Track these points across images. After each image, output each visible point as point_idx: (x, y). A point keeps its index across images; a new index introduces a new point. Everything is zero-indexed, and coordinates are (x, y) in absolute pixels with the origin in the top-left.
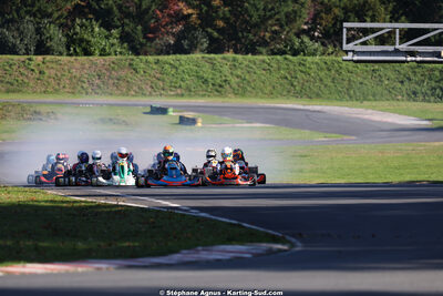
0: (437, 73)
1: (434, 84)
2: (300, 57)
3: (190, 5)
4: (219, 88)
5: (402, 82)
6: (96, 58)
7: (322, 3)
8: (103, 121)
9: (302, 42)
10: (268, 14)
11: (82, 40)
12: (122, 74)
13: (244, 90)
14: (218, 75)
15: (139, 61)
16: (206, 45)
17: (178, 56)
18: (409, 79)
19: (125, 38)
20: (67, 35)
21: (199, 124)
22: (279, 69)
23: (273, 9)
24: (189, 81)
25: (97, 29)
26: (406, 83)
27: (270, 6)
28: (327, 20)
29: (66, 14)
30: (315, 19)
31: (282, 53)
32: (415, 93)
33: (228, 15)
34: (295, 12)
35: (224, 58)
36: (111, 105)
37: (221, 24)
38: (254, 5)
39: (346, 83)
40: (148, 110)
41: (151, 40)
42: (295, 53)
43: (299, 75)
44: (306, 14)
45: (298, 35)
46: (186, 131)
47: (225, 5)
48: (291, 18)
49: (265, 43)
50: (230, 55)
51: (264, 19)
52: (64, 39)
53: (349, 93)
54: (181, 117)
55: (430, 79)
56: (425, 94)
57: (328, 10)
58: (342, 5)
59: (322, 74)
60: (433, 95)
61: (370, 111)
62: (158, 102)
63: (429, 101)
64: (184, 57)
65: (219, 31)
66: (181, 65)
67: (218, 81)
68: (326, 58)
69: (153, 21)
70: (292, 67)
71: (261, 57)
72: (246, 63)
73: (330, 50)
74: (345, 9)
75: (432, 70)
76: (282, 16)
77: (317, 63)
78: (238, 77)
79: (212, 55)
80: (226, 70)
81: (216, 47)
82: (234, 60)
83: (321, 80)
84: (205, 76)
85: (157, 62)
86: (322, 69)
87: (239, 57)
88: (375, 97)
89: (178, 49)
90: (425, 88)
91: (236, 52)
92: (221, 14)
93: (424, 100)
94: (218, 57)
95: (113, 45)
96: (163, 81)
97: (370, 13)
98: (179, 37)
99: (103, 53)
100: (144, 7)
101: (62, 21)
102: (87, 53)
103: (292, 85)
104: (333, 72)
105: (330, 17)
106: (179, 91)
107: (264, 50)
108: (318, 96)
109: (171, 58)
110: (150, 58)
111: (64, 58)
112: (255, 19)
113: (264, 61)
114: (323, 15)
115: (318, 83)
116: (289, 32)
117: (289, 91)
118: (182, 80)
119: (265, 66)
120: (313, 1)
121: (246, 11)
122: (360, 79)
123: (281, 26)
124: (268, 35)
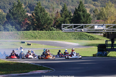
0: (80, 34)
1: (79, 36)
2: (52, 31)
3: (29, 20)
4: (35, 38)
5: (73, 36)
6: (10, 32)
7: (56, 20)
8: (12, 45)
9: (52, 28)
11: (7, 28)
12: (15, 35)
13: (41, 38)
14: (35, 35)
15: (19, 32)
16: (32, 29)
17: (27, 31)
18: (74, 35)
19: (16, 28)
20: (4, 27)
21: (31, 45)
22: (48, 34)
23: (46, 21)
24: (29, 36)
25: (10, 26)
28: (57, 24)
29: (4, 23)
30: (55, 23)
31: (48, 30)
32: (75, 38)
33: (37, 23)
36: (13, 41)
37: (36, 25)
38: (42, 21)
39: (61, 36)
40: (21, 42)
41: (21, 28)
42: (51, 30)
43: (52, 35)
44: (53, 22)
45: (51, 27)
47: (36, 21)
48: (50, 23)
49: (44, 29)
50: (38, 31)
51: (44, 24)
52: (3, 28)
53: (62, 38)
54: (28, 44)
56: (77, 38)
57: (57, 21)
59: (56, 35)
60: (79, 38)
61: (66, 42)
62: (23, 41)
64: (28, 31)
65: (35, 26)
66: (27, 33)
69: (22, 24)
71: (44, 31)
73: (58, 30)
74: (61, 21)
76: (48, 23)
77: (55, 32)
78: (39, 35)
79: (34, 31)
80: (37, 34)
81: (34, 29)
82: (38, 32)
84: (32, 35)
85: (23, 33)
86: (56, 34)
87: (39, 31)
88: (67, 39)
89: (27, 30)
91: (39, 30)
92: (35, 23)
93: (77, 40)
94: (35, 31)
95: (13, 29)
96: (24, 36)
97: (66, 22)
98: (27, 27)
99: (11, 31)
100: (20, 21)
101: (3, 24)
102: (8, 31)
105: (58, 23)
106: (27, 38)
107: (44, 30)
108: (56, 39)
109: (25, 32)
110: (21, 32)
111: (4, 32)
112: (43, 24)
115: (56, 36)
116: (50, 26)
117: (50, 38)
118: (28, 36)
119: (45, 33)
120: (55, 20)
121: (41, 22)
122: (64, 36)
123: (48, 25)
124: (45, 27)
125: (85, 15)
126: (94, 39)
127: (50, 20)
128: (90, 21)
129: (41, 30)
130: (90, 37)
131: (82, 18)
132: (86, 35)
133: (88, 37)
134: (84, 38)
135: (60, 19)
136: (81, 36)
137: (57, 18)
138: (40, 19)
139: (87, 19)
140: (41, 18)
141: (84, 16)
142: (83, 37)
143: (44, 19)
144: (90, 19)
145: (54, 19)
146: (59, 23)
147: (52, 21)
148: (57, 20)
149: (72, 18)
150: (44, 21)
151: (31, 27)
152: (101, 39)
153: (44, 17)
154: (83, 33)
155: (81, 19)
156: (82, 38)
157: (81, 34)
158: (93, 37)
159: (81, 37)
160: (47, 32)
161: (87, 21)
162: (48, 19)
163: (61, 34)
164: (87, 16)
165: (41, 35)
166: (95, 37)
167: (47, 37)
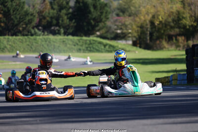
0: (88, 42)
1: (87, 46)
2: (34, 37)
4: (3, 50)
5: (75, 45)
7: (42, 16)
9: (35, 31)
10: (21, 20)
14: (2, 45)
18: (77, 44)
22: (26, 42)
23: (23, 18)
27: (21, 17)
28: (44, 22)
30: (40, 21)
31: (27, 35)
32: (80, 50)
34: (31, 19)
35: (4, 38)
37: (3, 25)
38: (16, 17)
39: (53, 47)
42: (32, 35)
44: (36, 20)
45: (33, 28)
47: (4, 17)
48: (30, 22)
49: (20, 32)
50: (7, 37)
51: (19, 22)
53: (54, 50)
55: (86, 44)
56: (84, 50)
57: (44, 18)
58: (50, 16)
60: (87, 50)
63: (85, 52)
65: (2, 27)
67: (2, 47)
68: (44, 37)
70: (31, 40)
71: (19, 37)
72: (13, 39)
73: (46, 34)
74: (52, 18)
75: (86, 40)
76: (26, 21)
77: (41, 39)
78: (10, 45)
80: (5, 42)
82: (8, 38)
83: (43, 45)
86: (42, 41)
87: (10, 37)
88: (65, 51)
90: (84, 47)
91: (9, 35)
92: (2, 20)
94: (2, 37)
97: (61, 19)
103: (31, 48)
104: (47, 42)
107: (20, 35)
112: (16, 22)
114: (43, 20)
115: (42, 47)
116: (30, 27)
117: (30, 50)
119: (20, 40)
120: (39, 15)
121: (12, 19)
122: (58, 45)
123: (26, 25)
124: (21, 29)
125: (98, 4)
127: (29, 15)
128: (107, 17)
129: (12, 35)
130: (107, 47)
131: (92, 9)
132: (100, 43)
133: (105, 46)
134: (97, 48)
135: (49, 13)
136: (91, 46)
137: (43, 12)
138: (10, 14)
139: (102, 13)
140: (14, 11)
141: (95, 7)
142: (94, 47)
143: (18, 13)
144: (106, 13)
145: (38, 13)
147: (34, 16)
148: (43, 14)
149: (71, 10)
150: (18, 17)
152: (129, 51)
153: (18, 10)
154: (93, 40)
155: (90, 12)
156: (92, 49)
157: (90, 41)
158: (113, 47)
159: (90, 48)
160: (26, 39)
161: (100, 16)
162: (27, 14)
163: (52, 42)
164: (101, 7)
165: (14, 45)
166: (118, 46)
167: (24, 49)
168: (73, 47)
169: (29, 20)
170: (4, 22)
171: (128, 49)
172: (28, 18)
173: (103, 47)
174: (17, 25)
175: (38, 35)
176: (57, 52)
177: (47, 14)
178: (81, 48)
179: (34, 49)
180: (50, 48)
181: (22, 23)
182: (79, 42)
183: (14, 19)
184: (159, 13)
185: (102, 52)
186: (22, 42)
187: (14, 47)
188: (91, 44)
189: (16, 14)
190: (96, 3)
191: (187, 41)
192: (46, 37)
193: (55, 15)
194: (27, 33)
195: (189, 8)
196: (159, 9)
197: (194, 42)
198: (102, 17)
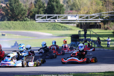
1: (53, 27)
2: (26, 22)
3: (3, 11)
4: (10, 28)
5: (46, 26)
9: (26, 19)
10: (19, 13)
16: (7, 20)
18: (48, 26)
21: (6, 35)
22: (22, 24)
24: (4, 27)
26: (47, 27)
27: (20, 12)
28: (31, 14)
31: (22, 21)
34: (25, 13)
35: (11, 22)
37: (10, 15)
39: (35, 27)
42: (25, 21)
43: (26, 25)
44: (27, 13)
46: (3, 37)
48: (24, 14)
49: (19, 19)
50: (12, 21)
51: (18, 14)
53: (36, 29)
55: (52, 26)
56: (51, 29)
57: (31, 12)
59: (30, 25)
60: (53, 29)
61: (40, 32)
64: (2, 22)
65: (10, 17)
66: (2, 24)
67: (9, 27)
68: (31, 22)
70: (24, 24)
72: (15, 23)
73: (32, 20)
74: (35, 12)
75: (52, 24)
77: (29, 23)
78: (13, 26)
79: (8, 22)
81: (9, 20)
82: (13, 22)
83: (30, 26)
84: (7, 26)
87: (14, 22)
88: (41, 29)
90: (51, 28)
92: (10, 13)
97: (40, 13)
98: (2, 18)
103: (24, 27)
104: (33, 25)
106: (2, 29)
107: (18, 20)
108: (30, 29)
113: (18, 23)
114: (30, 13)
115: (30, 27)
116: (24, 17)
117: (24, 29)
118: (2, 27)
119: (19, 23)
120: (28, 10)
122: (38, 26)
123: (22, 15)
124: (19, 17)
126: (67, 29)
127: (24, 11)
128: (63, 12)
130: (63, 28)
131: (56, 8)
132: (59, 25)
133: (62, 27)
134: (58, 28)
135: (34, 10)
136: (55, 27)
137: (31, 9)
138: (14, 10)
139: (61, 10)
140: (16, 9)
141: (57, 7)
143: (18, 9)
144: (63, 10)
145: (28, 9)
146: (33, 14)
147: (26, 11)
148: (31, 10)
149: (45, 8)
150: (18, 11)
151: (6, 17)
152: (74, 30)
153: (18, 8)
154: (56, 24)
155: (55, 10)
156: (55, 28)
157: (54, 24)
158: (66, 27)
159: (54, 28)
160: (22, 23)
161: (60, 12)
162: (22, 10)
163: (35, 25)
164: (60, 7)
165: (15, 26)
166: (68, 27)
167: (21, 28)
168: (46, 27)
169: (23, 13)
170: (10, 14)
171: (73, 29)
172: (23, 12)
173: (61, 28)
174: (17, 16)
175: (28, 21)
176: (38, 30)
177: (33, 10)
178: (49, 28)
179: (26, 28)
180: (34, 28)
181: (20, 15)
182: (49, 25)
183: (16, 12)
184: (90, 11)
185: (60, 30)
186: (19, 24)
187: (16, 27)
188: (55, 26)
189: (17, 10)
190: (58, 5)
191: (104, 25)
192: (32, 22)
193: (37, 11)
194: (22, 20)
195: (106, 8)
196: (90, 8)
197: (107, 25)
198: (61, 12)
